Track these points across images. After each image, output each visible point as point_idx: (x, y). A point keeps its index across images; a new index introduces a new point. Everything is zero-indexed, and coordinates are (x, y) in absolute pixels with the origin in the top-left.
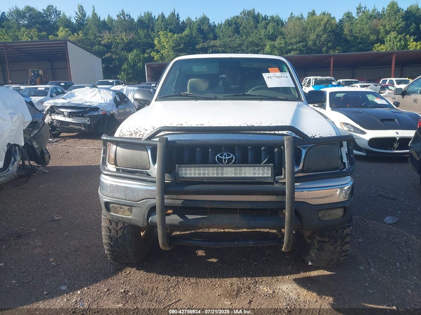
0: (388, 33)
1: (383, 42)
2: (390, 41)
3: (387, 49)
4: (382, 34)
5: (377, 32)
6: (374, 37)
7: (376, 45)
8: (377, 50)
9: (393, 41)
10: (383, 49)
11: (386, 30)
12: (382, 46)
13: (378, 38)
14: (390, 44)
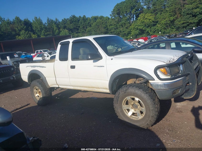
0: (20, 31)
1: (19, 35)
2: (23, 34)
3: (23, 38)
4: (18, 32)
5: (15, 31)
6: (14, 32)
7: (17, 36)
8: (18, 38)
9: (24, 34)
10: (20, 38)
11: (19, 29)
12: (20, 37)
13: (16, 33)
14: (23, 36)
